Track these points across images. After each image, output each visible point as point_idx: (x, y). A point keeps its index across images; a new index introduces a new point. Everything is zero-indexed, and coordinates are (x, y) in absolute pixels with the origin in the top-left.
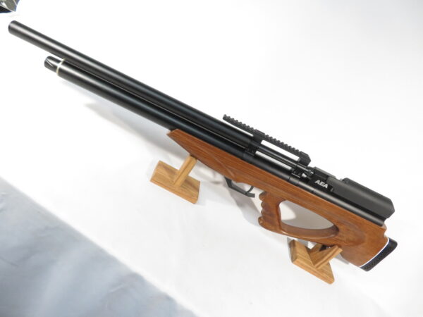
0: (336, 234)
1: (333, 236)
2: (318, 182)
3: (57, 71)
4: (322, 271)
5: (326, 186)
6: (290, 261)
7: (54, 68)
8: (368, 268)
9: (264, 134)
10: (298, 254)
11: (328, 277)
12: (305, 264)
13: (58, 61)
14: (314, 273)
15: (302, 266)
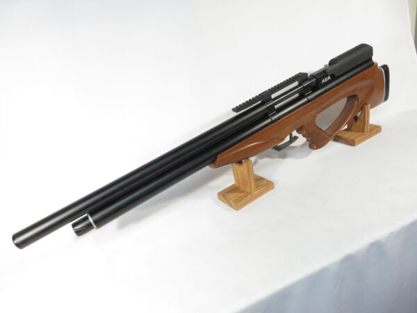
0: (358, 100)
1: (356, 102)
2: (323, 81)
3: (94, 226)
4: (371, 130)
5: (329, 78)
6: (352, 147)
7: (89, 227)
8: (386, 98)
9: (266, 91)
10: (351, 138)
11: (377, 129)
12: (361, 138)
13: (86, 218)
14: (370, 136)
15: (361, 141)
